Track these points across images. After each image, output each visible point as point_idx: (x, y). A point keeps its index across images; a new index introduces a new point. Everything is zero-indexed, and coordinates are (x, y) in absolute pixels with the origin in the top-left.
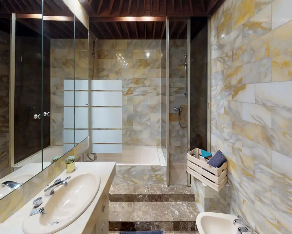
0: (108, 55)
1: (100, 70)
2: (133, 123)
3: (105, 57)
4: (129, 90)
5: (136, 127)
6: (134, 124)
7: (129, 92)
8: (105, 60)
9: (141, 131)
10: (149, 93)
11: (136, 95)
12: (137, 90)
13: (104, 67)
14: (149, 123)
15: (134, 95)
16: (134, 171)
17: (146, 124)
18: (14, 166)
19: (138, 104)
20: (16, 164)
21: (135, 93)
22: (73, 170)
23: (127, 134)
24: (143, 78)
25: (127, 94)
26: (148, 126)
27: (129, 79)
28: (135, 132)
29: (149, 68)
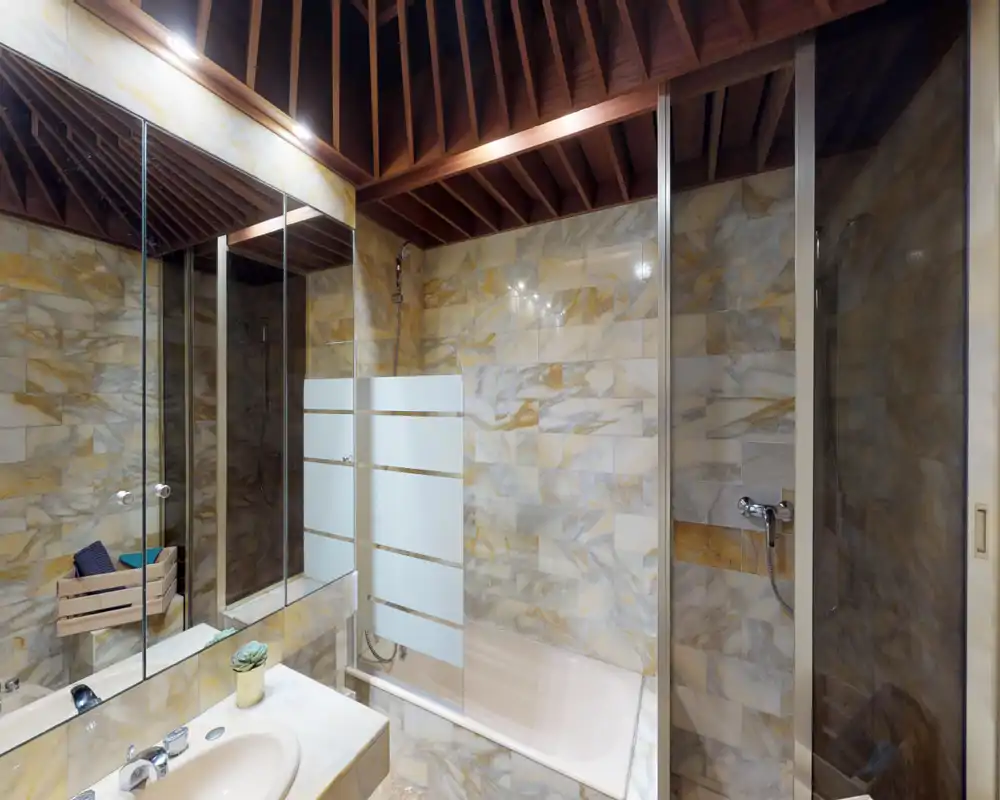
0: (453, 293)
1: (428, 344)
2: (537, 539)
3: (443, 299)
4: (525, 410)
5: (550, 562)
6: (542, 546)
7: (525, 418)
8: (444, 311)
9: (571, 585)
10: (607, 423)
11: (549, 431)
12: (554, 409)
13: (441, 333)
14: (604, 555)
15: (541, 430)
16: (507, 772)
17: (595, 558)
18: (226, 609)
19: (560, 467)
20: (229, 607)
21: (545, 423)
22: (255, 696)
23: (515, 580)
24: (579, 364)
25: (517, 423)
26: (602, 565)
27: (522, 368)
28: (549, 585)
29: (608, 317)
